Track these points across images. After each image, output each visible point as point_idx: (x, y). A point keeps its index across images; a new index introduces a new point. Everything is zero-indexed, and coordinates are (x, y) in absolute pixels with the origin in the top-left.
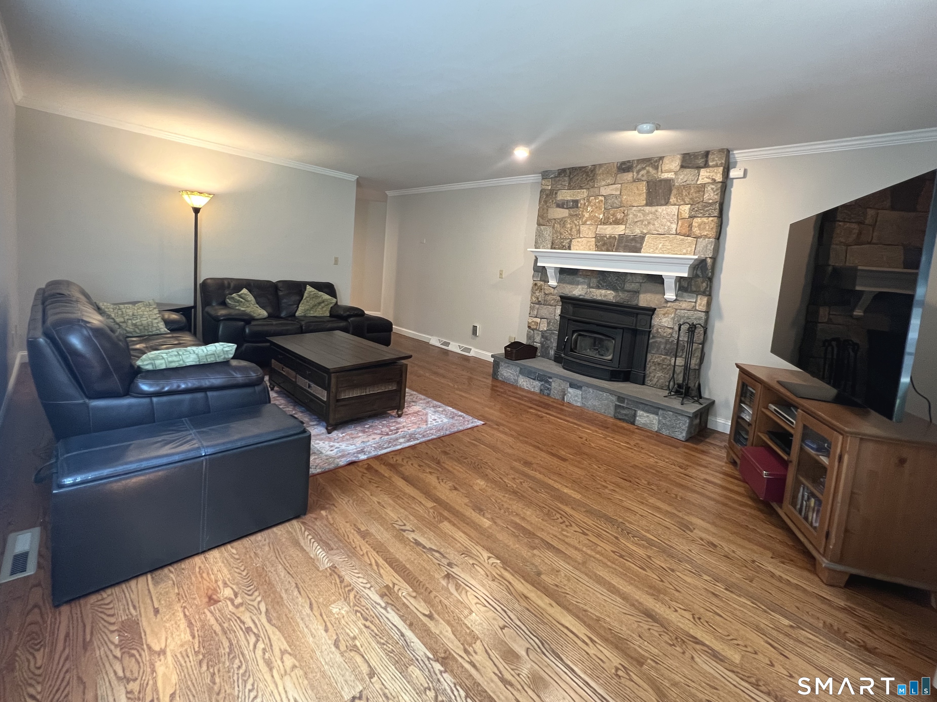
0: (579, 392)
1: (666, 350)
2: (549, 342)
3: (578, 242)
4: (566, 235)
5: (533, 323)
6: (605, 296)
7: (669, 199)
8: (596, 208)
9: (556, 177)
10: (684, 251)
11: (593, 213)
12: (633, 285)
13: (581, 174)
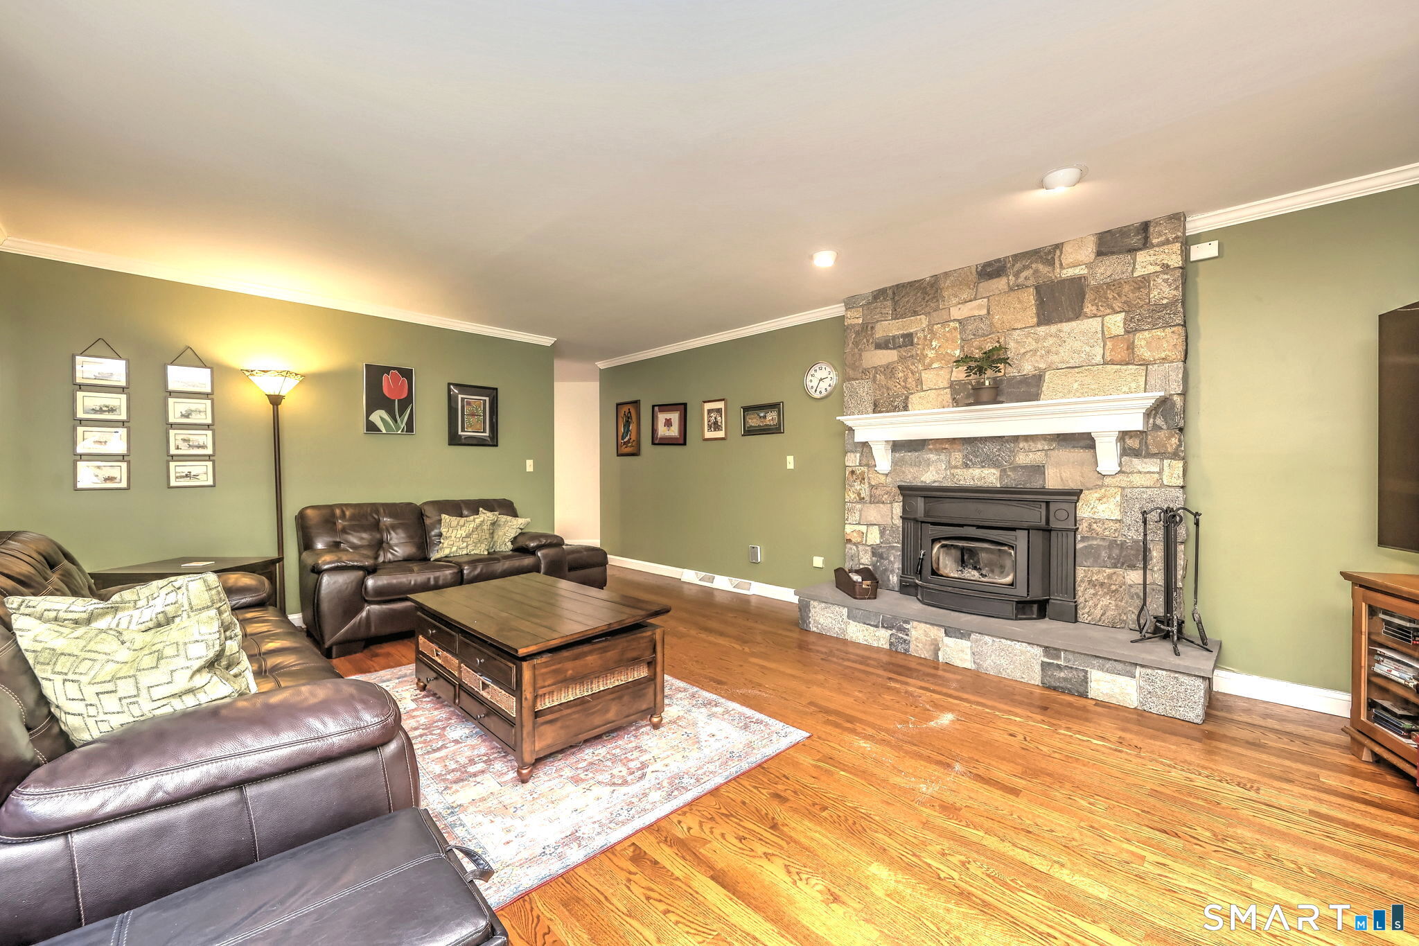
0: (964, 644)
1: (1114, 558)
2: (886, 562)
3: (920, 398)
4: (898, 389)
5: (855, 534)
6: (981, 479)
7: (1081, 308)
8: (947, 341)
9: (869, 303)
10: (1125, 389)
11: (942, 349)
12: (1031, 455)
13: (912, 293)
